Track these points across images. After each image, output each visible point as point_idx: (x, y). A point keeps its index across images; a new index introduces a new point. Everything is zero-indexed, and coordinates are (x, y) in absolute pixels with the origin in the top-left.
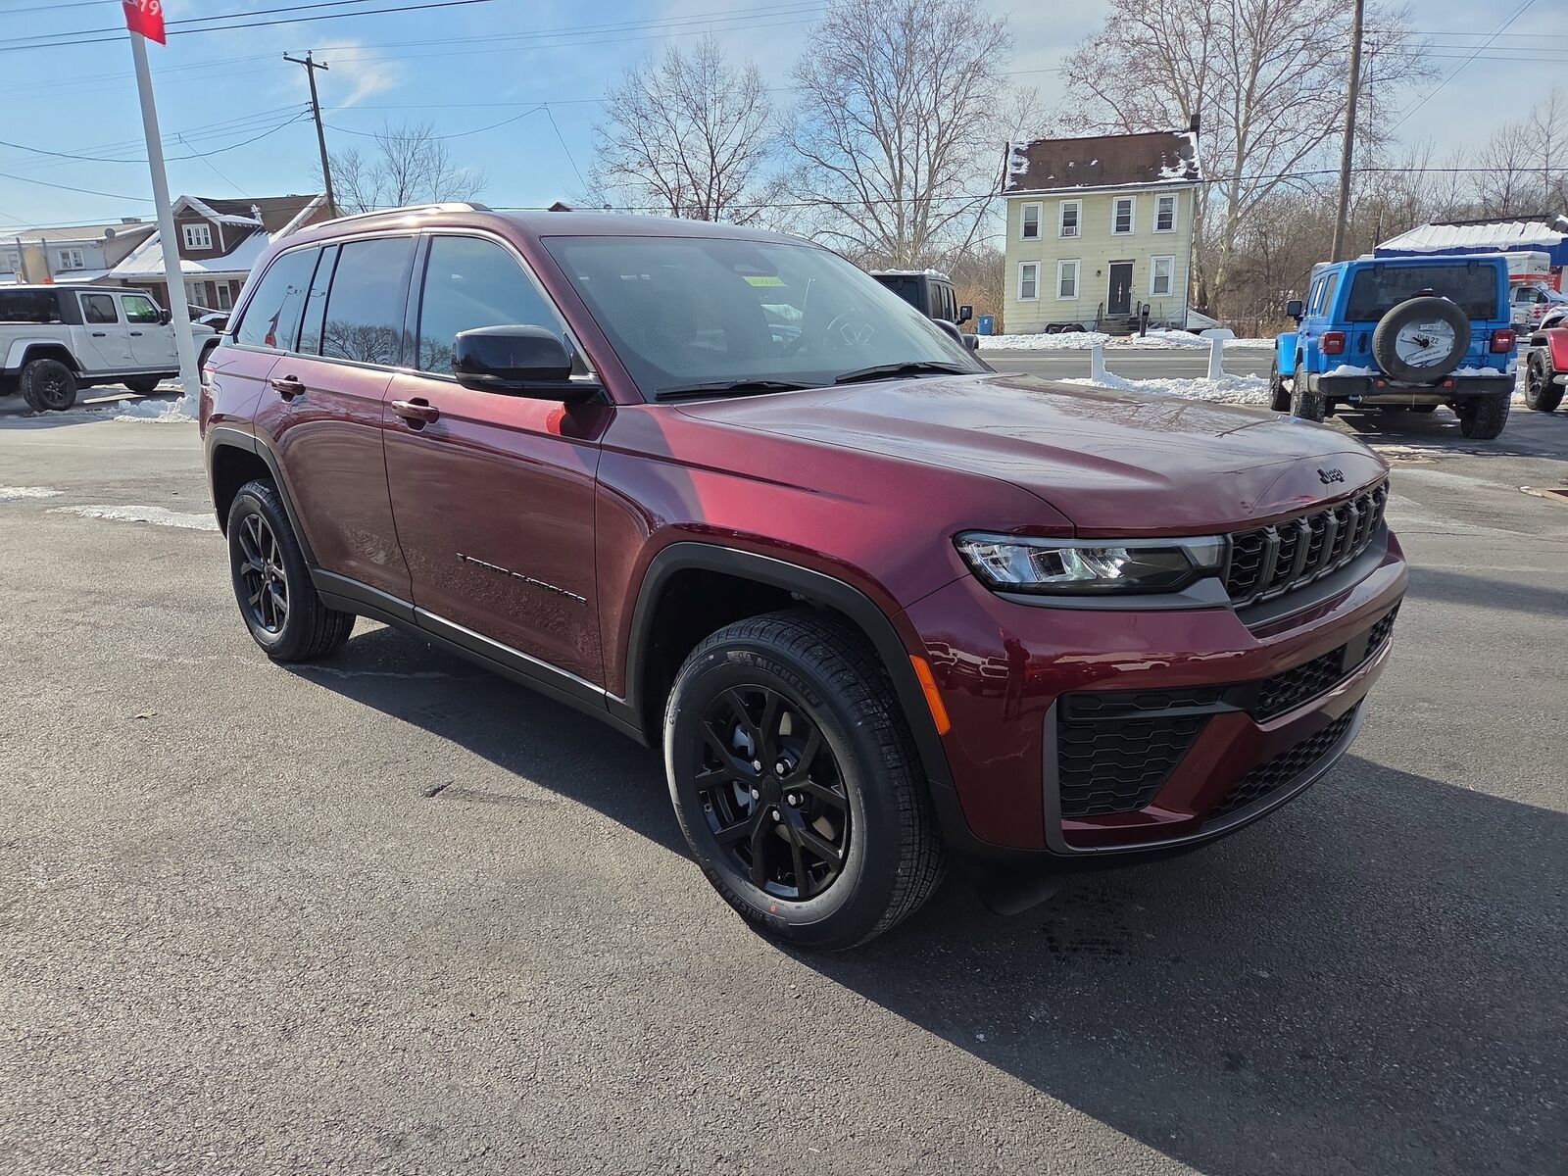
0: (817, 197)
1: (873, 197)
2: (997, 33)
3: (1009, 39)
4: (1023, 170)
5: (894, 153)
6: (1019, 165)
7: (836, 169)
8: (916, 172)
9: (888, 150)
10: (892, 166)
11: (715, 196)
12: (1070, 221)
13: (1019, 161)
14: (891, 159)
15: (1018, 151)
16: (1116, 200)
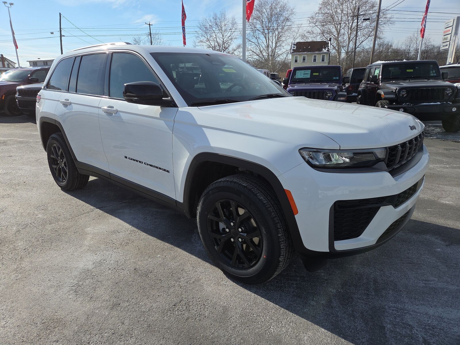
0: (249, 49)
1: (262, 49)
2: (292, 11)
3: (295, 13)
4: (295, 49)
5: (267, 38)
6: (294, 47)
7: (253, 42)
8: (272, 43)
9: (266, 38)
10: (267, 42)
11: (223, 49)
12: (304, 59)
13: (294, 46)
14: (266, 40)
15: (294, 44)
16: (313, 55)
